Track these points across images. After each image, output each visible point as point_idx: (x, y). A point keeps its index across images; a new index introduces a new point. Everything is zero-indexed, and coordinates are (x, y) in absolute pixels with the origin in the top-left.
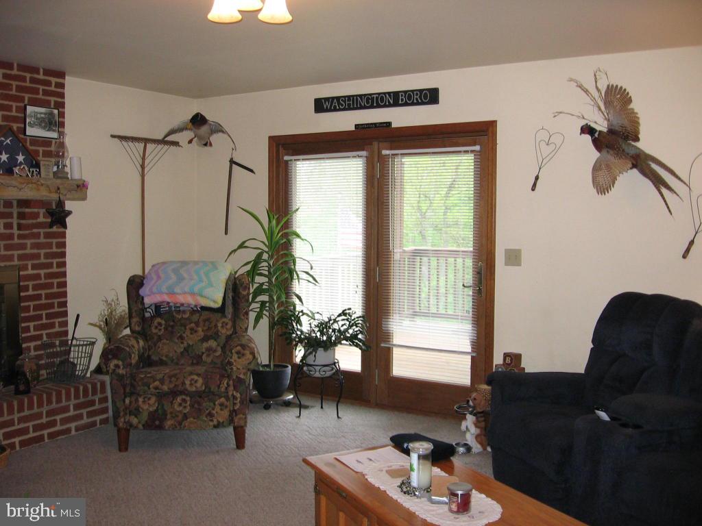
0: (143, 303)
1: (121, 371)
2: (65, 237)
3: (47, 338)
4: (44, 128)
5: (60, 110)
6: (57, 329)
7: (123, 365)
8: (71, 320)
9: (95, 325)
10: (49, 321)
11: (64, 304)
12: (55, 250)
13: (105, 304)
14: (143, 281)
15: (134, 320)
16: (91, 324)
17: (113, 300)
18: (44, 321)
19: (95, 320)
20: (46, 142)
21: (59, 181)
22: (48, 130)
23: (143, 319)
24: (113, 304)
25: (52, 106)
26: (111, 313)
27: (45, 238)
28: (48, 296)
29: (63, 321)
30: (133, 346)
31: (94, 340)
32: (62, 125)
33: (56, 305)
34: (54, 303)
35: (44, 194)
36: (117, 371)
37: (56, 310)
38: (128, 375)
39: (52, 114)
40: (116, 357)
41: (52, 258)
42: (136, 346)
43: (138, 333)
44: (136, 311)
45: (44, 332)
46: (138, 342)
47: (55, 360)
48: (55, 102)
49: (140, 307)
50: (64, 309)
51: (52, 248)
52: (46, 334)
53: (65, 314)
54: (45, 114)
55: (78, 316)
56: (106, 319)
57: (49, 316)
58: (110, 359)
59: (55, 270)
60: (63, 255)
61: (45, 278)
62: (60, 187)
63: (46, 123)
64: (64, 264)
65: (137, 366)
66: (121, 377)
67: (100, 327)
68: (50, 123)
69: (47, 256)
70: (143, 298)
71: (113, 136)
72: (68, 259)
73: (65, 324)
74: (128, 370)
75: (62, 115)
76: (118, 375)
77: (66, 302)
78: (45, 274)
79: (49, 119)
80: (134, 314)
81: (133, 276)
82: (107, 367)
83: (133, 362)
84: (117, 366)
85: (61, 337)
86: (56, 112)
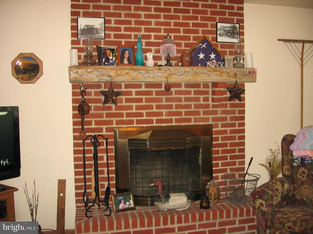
0: (292, 155)
1: (264, 209)
2: (244, 107)
3: (230, 171)
4: (230, 37)
5: (240, 24)
6: (237, 166)
7: (266, 204)
8: (247, 161)
9: (263, 165)
10: (231, 161)
11: (243, 150)
12: (237, 115)
13: (271, 152)
14: (293, 139)
15: (285, 167)
16: (261, 164)
17: (275, 150)
18: (229, 160)
19: (263, 162)
20: (231, 45)
21: (236, 69)
22: (232, 38)
23: (292, 166)
24: (276, 152)
25: (235, 22)
26: (274, 158)
27: (230, 107)
28: (232, 145)
29: (241, 161)
30: (277, 190)
31: (258, 177)
32: (242, 34)
33: (237, 150)
34: (235, 149)
35: (226, 78)
36: (261, 207)
37: (237, 153)
38: (269, 213)
39: (234, 27)
40: (261, 197)
41: (236, 121)
42: (280, 189)
43: (288, 176)
44: (287, 161)
45: (228, 168)
46: (283, 186)
47: (235, 185)
48: (237, 20)
49: (291, 158)
50: (243, 153)
51: (235, 114)
52: (230, 169)
53: (243, 157)
54: (230, 27)
55: (252, 158)
56: (270, 162)
57: (232, 158)
58: (257, 199)
59: (237, 128)
60: (243, 118)
61: (230, 133)
62: (237, 73)
63: (231, 34)
64: (243, 124)
65: (280, 205)
66: (264, 213)
67: (266, 167)
68: (234, 33)
69: (231, 119)
70: (292, 152)
71: (279, 40)
72: (246, 121)
73: (243, 163)
74: (270, 209)
75: (242, 27)
76: (262, 211)
77: (244, 149)
78: (230, 130)
79: (233, 30)
80: (285, 163)
81: (286, 135)
82: (254, 204)
83: (275, 203)
84: (261, 204)
85: (240, 171)
86: (237, 25)
